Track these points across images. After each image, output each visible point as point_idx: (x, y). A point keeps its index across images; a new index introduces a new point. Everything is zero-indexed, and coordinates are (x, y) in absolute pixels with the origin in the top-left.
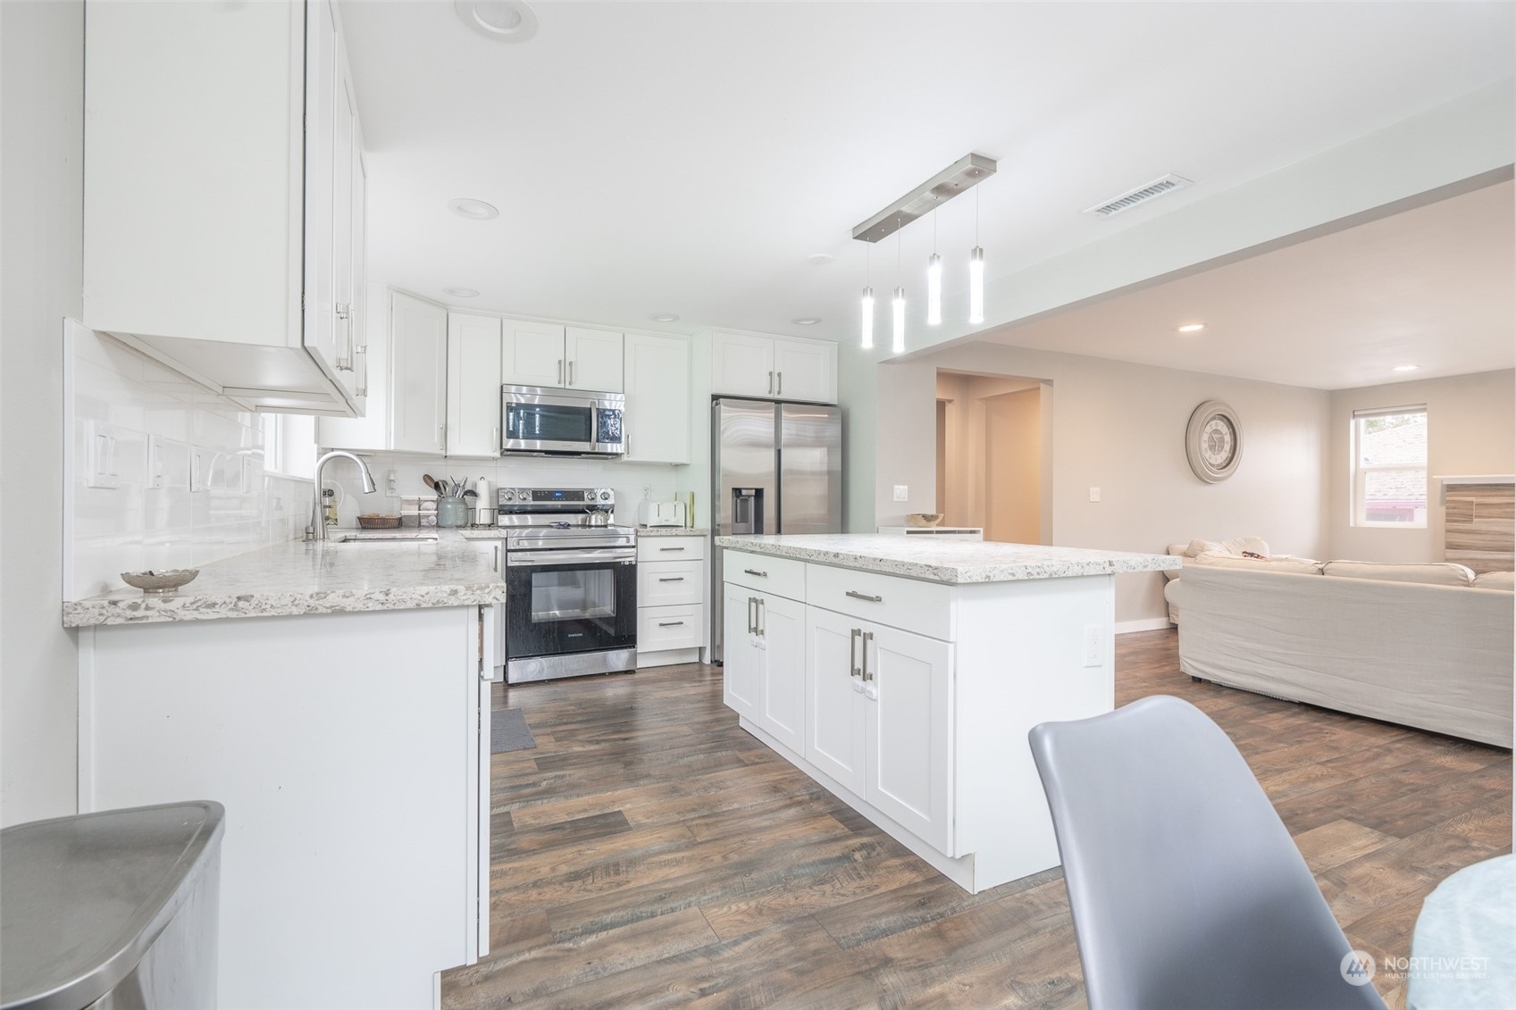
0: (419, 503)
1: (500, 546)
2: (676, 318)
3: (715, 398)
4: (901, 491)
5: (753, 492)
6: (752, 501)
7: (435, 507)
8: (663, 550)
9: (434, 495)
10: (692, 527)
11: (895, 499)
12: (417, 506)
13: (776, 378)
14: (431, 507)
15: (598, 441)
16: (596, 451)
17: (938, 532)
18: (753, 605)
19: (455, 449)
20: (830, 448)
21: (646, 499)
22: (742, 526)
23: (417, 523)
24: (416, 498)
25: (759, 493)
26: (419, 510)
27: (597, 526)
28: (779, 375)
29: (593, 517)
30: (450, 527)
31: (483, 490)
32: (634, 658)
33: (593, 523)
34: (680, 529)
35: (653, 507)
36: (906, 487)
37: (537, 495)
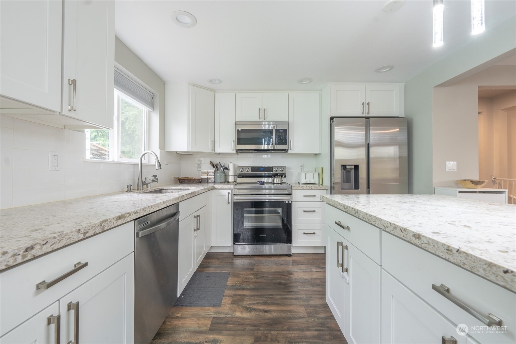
0: (208, 173)
1: (231, 193)
2: (311, 80)
3: (332, 119)
4: (451, 165)
5: (353, 167)
6: (353, 171)
7: (213, 175)
8: (305, 196)
9: (213, 170)
10: (322, 184)
11: (447, 170)
12: (207, 175)
13: (366, 106)
14: (212, 175)
15: (276, 144)
16: (275, 149)
17: (480, 192)
18: (340, 247)
19: (218, 150)
20: (400, 145)
21: (301, 171)
22: (347, 185)
23: (207, 181)
24: (206, 171)
25: (356, 167)
26: (208, 176)
27: (277, 184)
28: (368, 104)
29: (275, 179)
30: (218, 183)
31: (231, 167)
32: (289, 249)
33: (275, 182)
34: (316, 185)
35: (303, 175)
36: (455, 163)
37: (253, 169)
